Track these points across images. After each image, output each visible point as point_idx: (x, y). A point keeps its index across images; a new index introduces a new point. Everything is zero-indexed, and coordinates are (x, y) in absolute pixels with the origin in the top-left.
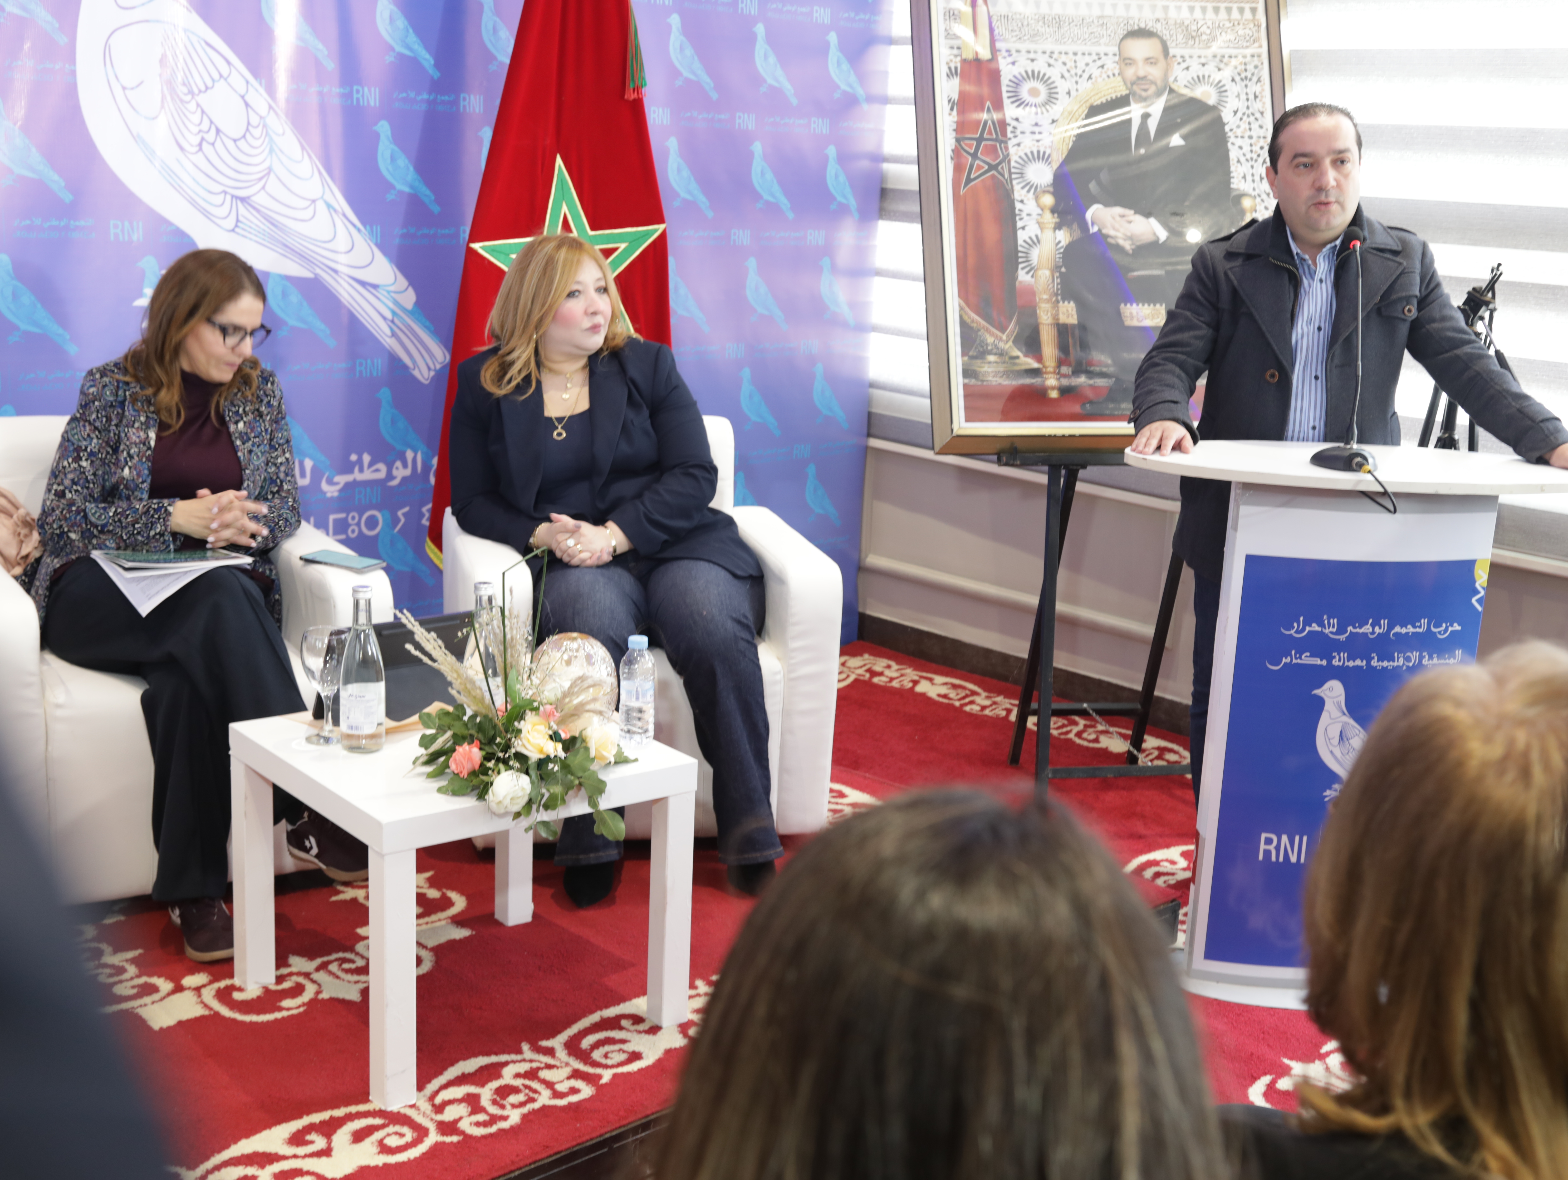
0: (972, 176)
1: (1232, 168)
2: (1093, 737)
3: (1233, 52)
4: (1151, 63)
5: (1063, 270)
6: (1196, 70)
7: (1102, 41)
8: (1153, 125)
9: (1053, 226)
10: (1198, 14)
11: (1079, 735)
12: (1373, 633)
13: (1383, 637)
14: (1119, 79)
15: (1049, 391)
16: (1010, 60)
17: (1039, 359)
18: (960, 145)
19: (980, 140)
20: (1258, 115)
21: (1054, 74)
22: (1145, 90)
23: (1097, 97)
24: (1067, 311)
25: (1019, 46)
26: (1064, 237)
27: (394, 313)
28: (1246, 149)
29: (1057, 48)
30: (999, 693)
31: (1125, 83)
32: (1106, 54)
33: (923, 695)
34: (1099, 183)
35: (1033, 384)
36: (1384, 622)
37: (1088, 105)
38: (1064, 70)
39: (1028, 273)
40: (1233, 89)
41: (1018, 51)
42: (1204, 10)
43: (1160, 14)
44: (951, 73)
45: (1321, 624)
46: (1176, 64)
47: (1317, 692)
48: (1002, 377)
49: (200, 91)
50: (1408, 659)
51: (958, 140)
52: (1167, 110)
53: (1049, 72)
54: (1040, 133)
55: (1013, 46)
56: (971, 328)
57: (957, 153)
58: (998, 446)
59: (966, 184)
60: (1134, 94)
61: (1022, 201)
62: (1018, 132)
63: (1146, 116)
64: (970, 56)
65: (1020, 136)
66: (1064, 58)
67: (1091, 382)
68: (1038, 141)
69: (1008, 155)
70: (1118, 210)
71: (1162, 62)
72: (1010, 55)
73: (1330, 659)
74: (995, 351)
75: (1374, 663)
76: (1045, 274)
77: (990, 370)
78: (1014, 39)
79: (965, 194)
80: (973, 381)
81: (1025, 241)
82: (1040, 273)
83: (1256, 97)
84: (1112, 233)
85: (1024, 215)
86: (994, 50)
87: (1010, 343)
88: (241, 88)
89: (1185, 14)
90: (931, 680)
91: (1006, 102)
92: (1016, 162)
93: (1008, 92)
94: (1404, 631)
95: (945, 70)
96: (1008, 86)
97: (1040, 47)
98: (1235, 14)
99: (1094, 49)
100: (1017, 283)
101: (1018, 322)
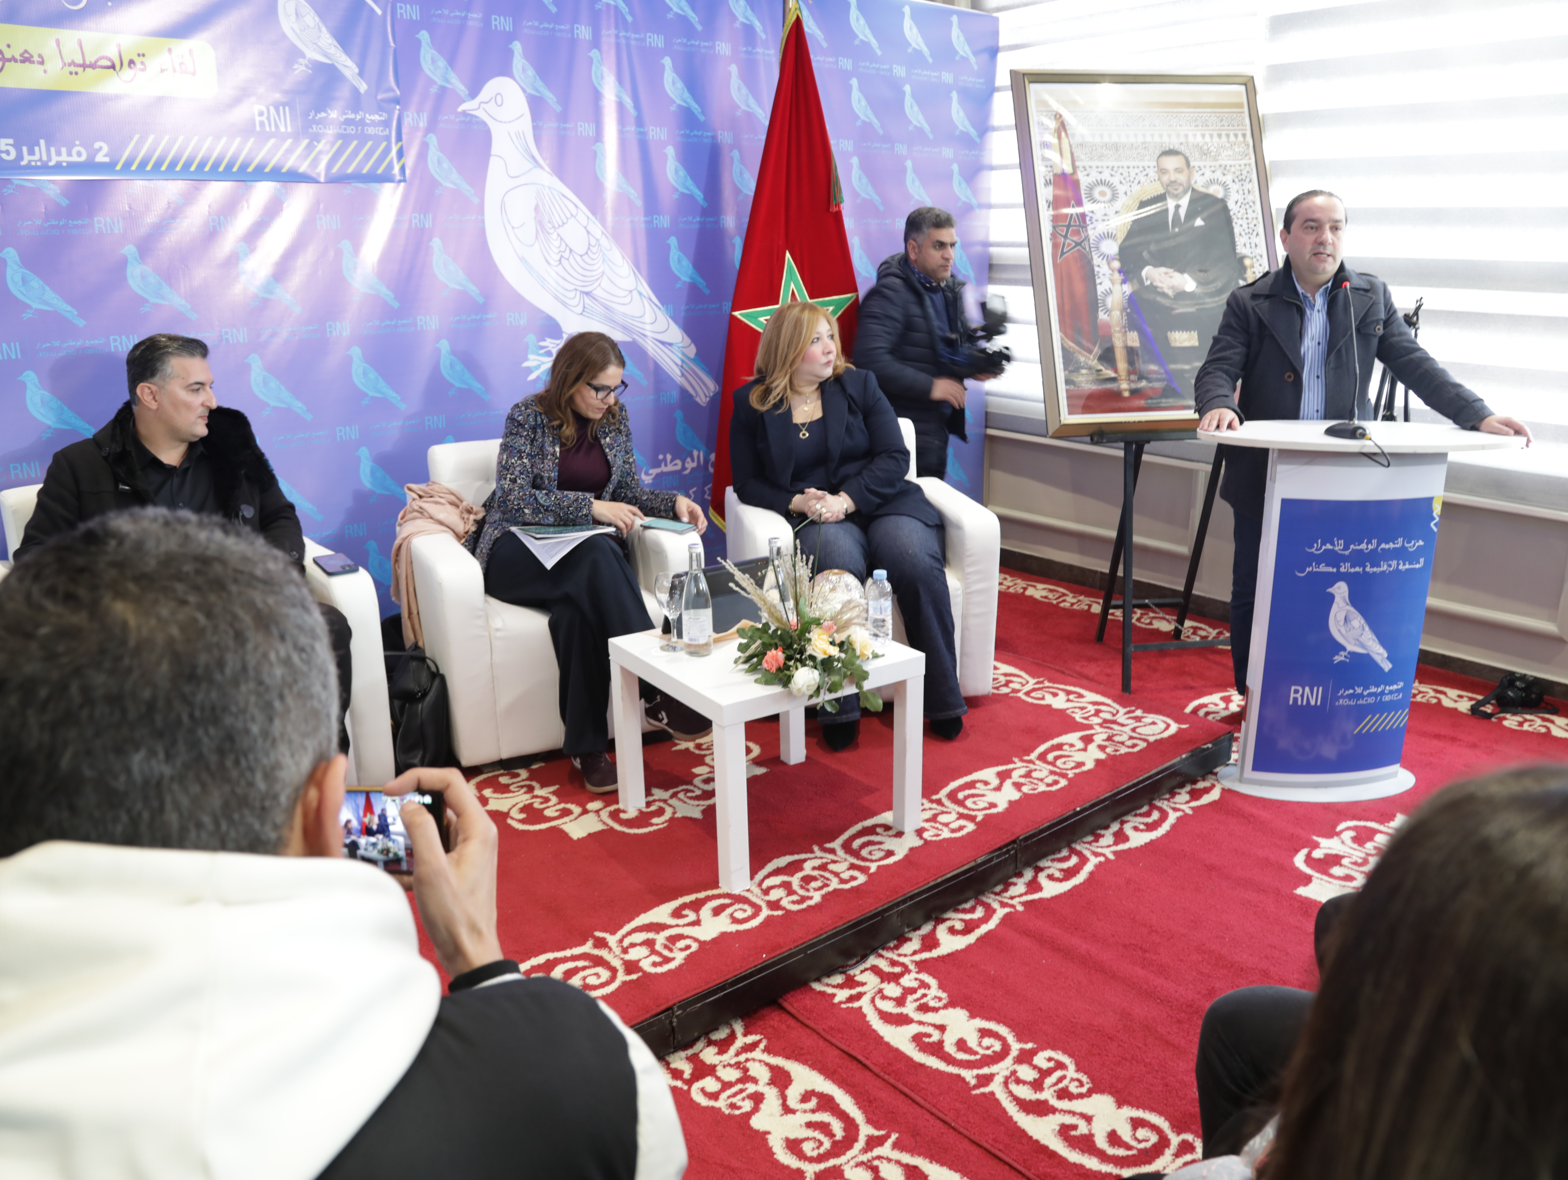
0: (1065, 250)
1: (1237, 239)
2: (1148, 621)
3: (1233, 163)
5: (1129, 310)
6: (1209, 175)
8: (1182, 212)
10: (1208, 139)
11: (1139, 620)
12: (1367, 549)
13: (1374, 551)
14: (1158, 183)
15: (1123, 392)
16: (1085, 173)
17: (1116, 370)
18: (1056, 231)
19: (1068, 226)
20: (1251, 204)
21: (1115, 181)
22: (1176, 190)
25: (1091, 163)
26: (1127, 289)
27: (683, 361)
28: (1245, 226)
29: (1116, 164)
30: (1081, 594)
32: (1149, 167)
33: (1031, 597)
34: (1150, 253)
35: (1112, 388)
36: (1374, 542)
38: (1122, 178)
39: (1105, 313)
40: (1234, 187)
41: (1090, 167)
42: (1211, 136)
43: (1182, 140)
44: (1047, 183)
45: (1333, 544)
47: (1330, 590)
48: (1091, 384)
49: (559, 226)
50: (1390, 566)
51: (1054, 227)
52: (1191, 202)
53: (1112, 180)
54: (1108, 220)
55: (1087, 164)
56: (1069, 352)
57: (1054, 236)
58: (1091, 430)
59: (1061, 256)
60: (1169, 193)
61: (1099, 266)
62: (1094, 220)
63: (1178, 207)
64: (1059, 171)
66: (1121, 170)
67: (1151, 385)
68: (1107, 226)
69: (1088, 235)
70: (1163, 270)
71: (1186, 171)
72: (1085, 170)
73: (1338, 567)
74: (1085, 366)
75: (1368, 569)
76: (1116, 314)
77: (1083, 379)
78: (1088, 159)
79: (1061, 262)
80: (1072, 387)
81: (1102, 293)
82: (1113, 313)
83: (1249, 192)
84: (1159, 285)
85: (1101, 275)
86: (1074, 167)
87: (1096, 361)
88: (584, 221)
89: (1199, 139)
90: (1035, 587)
91: (1085, 200)
92: (1094, 240)
93: (1085, 194)
94: (1387, 546)
95: (1043, 181)
96: (1085, 190)
97: (1105, 164)
98: (1232, 138)
99: (1141, 164)
100: (1099, 321)
101: (1100, 346)
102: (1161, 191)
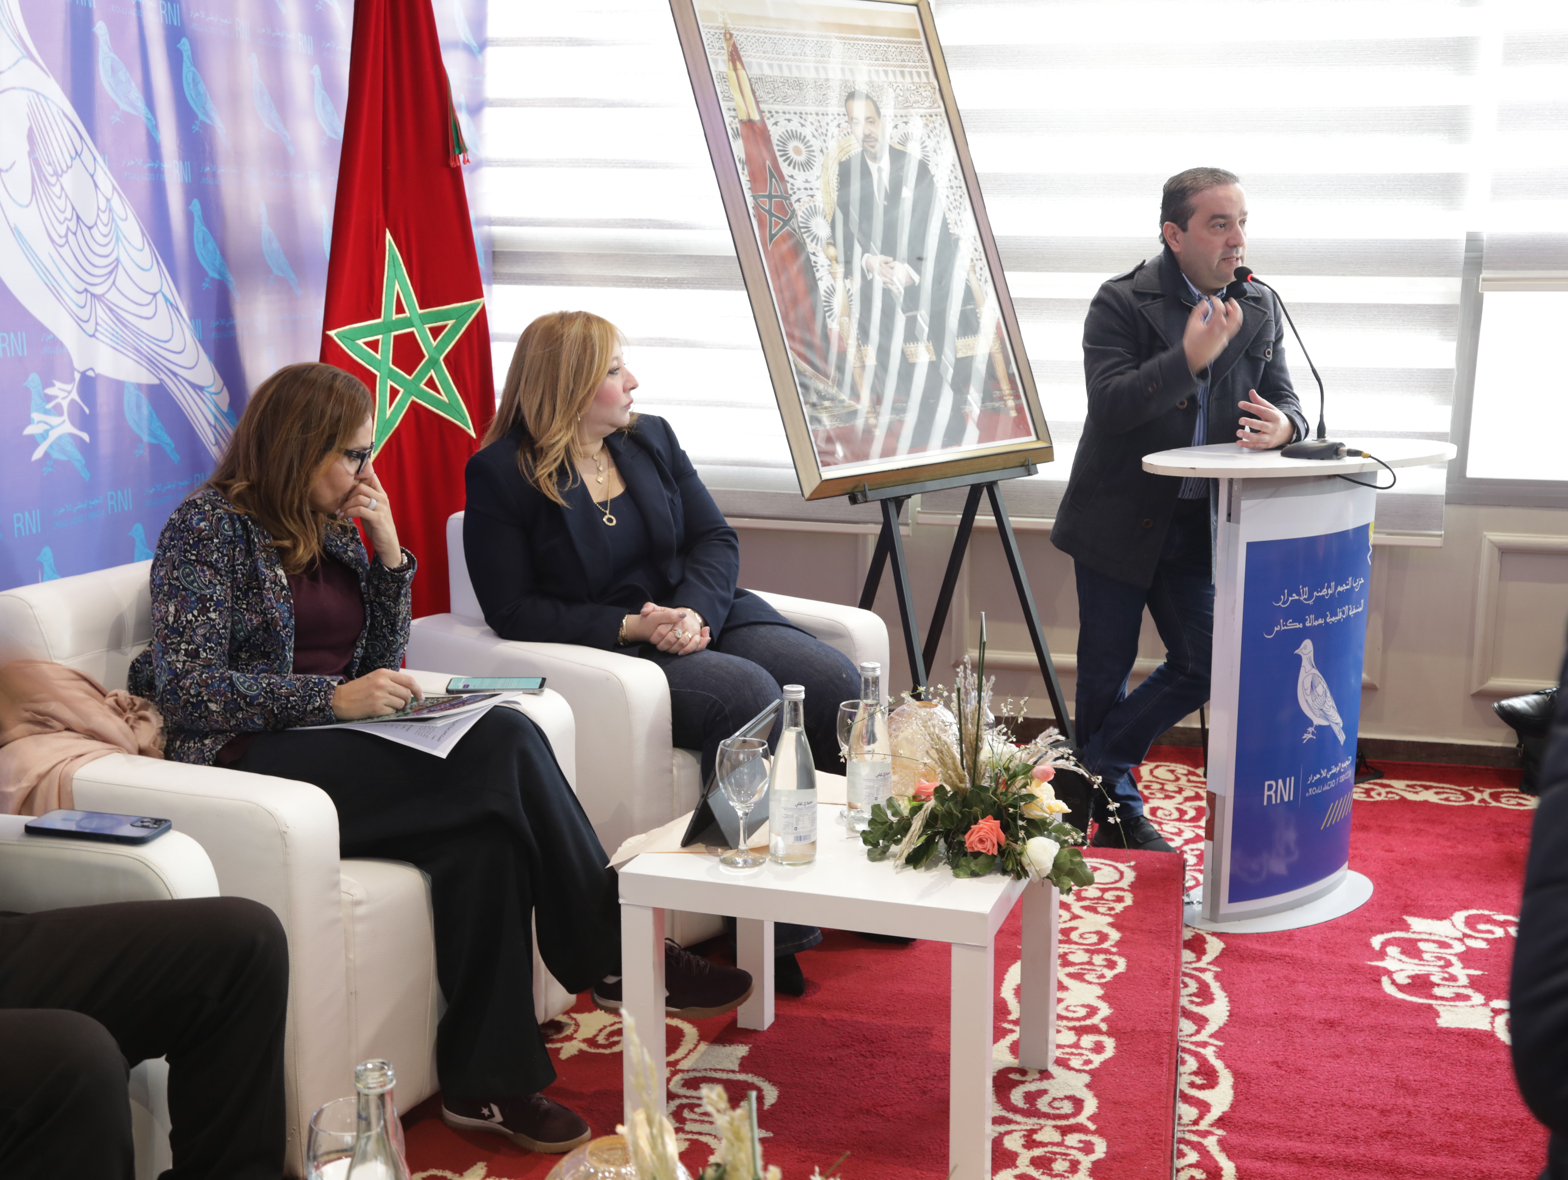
0: (774, 232)
3: (925, 111)
6: (903, 128)
7: (833, 102)
10: (890, 77)
12: (1327, 595)
13: (1332, 597)
16: (773, 120)
17: (859, 400)
18: (759, 203)
19: (770, 197)
21: (807, 133)
25: (776, 107)
29: (804, 109)
36: (1333, 585)
38: (813, 129)
39: (833, 321)
40: (931, 145)
41: (778, 112)
42: (894, 73)
43: (865, 77)
44: (738, 133)
45: (1299, 594)
47: (1297, 652)
48: (837, 421)
49: (63, 172)
50: (1343, 613)
51: (756, 198)
53: (803, 132)
54: (812, 189)
55: (772, 107)
56: (805, 377)
57: (758, 211)
58: (849, 487)
59: (772, 241)
61: (814, 254)
62: (795, 189)
64: (745, 118)
65: (798, 192)
66: (810, 118)
68: (812, 196)
69: (794, 210)
72: (773, 116)
73: (1303, 621)
74: (827, 397)
75: (1328, 620)
76: (845, 321)
77: (828, 415)
78: (772, 101)
79: (773, 249)
80: (818, 427)
81: (825, 291)
82: (842, 320)
85: (819, 267)
86: (760, 112)
87: (836, 388)
89: (882, 77)
91: (780, 160)
92: (802, 217)
93: (779, 151)
94: (1342, 589)
96: (778, 145)
97: (792, 109)
98: (916, 78)
99: (829, 110)
100: (829, 332)
101: (837, 367)
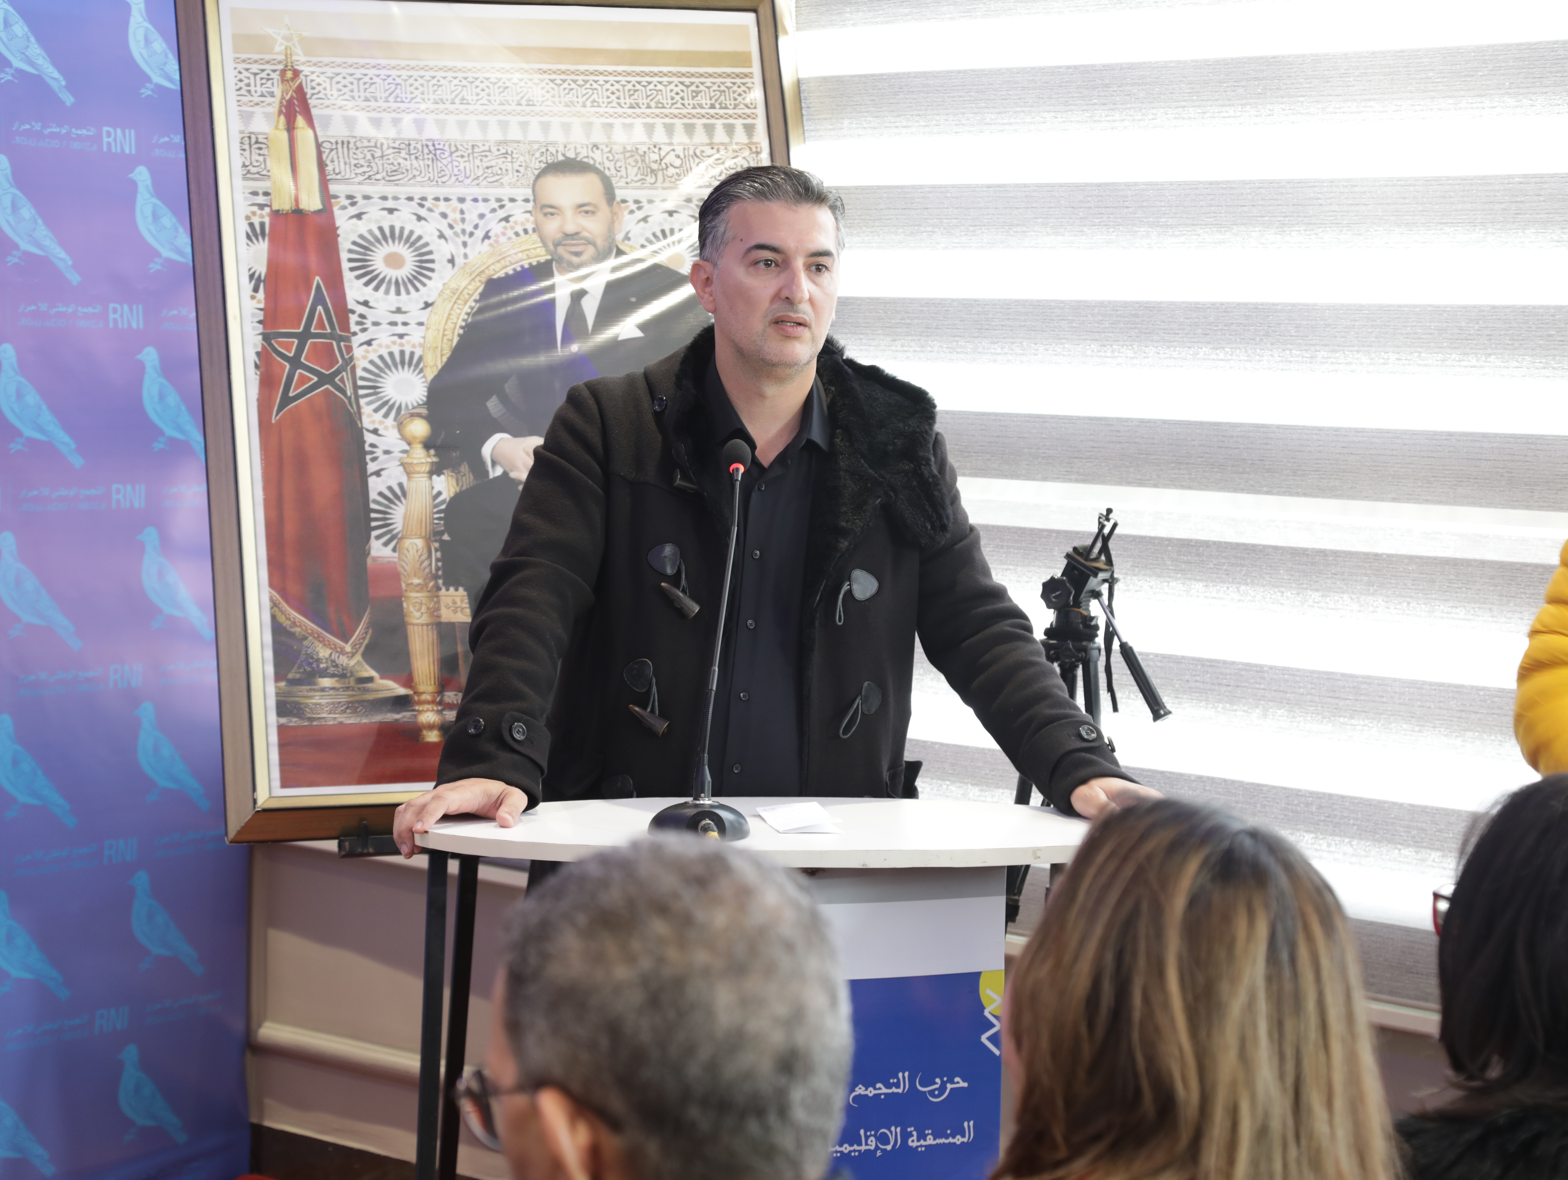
0: (291, 394)
4: (587, 212)
5: (446, 537)
7: (505, 180)
8: (590, 307)
9: (428, 469)
10: (660, 136)
14: (535, 237)
15: (425, 732)
16: (353, 211)
17: (409, 682)
18: (271, 345)
19: (303, 337)
21: (427, 231)
22: (578, 254)
23: (498, 266)
24: (454, 602)
25: (368, 189)
26: (446, 486)
29: (431, 192)
31: (545, 245)
32: (512, 200)
34: (504, 399)
35: (397, 720)
37: (484, 278)
38: (443, 225)
39: (386, 544)
41: (367, 197)
42: (669, 129)
43: (598, 137)
44: (254, 234)
46: (626, 212)
48: (343, 712)
50: (884, 1139)
51: (266, 337)
53: (419, 229)
54: (405, 324)
55: (358, 190)
56: (292, 635)
57: (265, 359)
58: (338, 825)
59: (281, 408)
60: (560, 260)
61: (375, 432)
62: (368, 323)
64: (286, 206)
65: (372, 329)
66: (442, 206)
68: (401, 336)
69: (351, 359)
72: (353, 204)
74: (332, 670)
76: (415, 545)
77: (323, 701)
78: (361, 178)
79: (279, 422)
80: (294, 722)
81: (381, 494)
82: (407, 543)
85: (379, 452)
86: (326, 197)
87: (358, 657)
89: (639, 135)
91: (348, 276)
92: (365, 369)
93: (350, 260)
94: (871, 1092)
95: (244, 227)
96: (350, 251)
97: (403, 191)
98: (720, 135)
99: (493, 192)
100: (369, 561)
101: (372, 624)
102: (540, 255)
